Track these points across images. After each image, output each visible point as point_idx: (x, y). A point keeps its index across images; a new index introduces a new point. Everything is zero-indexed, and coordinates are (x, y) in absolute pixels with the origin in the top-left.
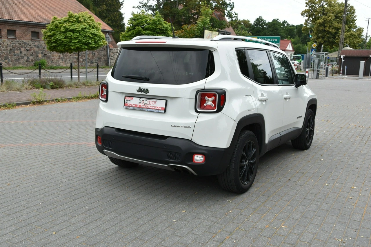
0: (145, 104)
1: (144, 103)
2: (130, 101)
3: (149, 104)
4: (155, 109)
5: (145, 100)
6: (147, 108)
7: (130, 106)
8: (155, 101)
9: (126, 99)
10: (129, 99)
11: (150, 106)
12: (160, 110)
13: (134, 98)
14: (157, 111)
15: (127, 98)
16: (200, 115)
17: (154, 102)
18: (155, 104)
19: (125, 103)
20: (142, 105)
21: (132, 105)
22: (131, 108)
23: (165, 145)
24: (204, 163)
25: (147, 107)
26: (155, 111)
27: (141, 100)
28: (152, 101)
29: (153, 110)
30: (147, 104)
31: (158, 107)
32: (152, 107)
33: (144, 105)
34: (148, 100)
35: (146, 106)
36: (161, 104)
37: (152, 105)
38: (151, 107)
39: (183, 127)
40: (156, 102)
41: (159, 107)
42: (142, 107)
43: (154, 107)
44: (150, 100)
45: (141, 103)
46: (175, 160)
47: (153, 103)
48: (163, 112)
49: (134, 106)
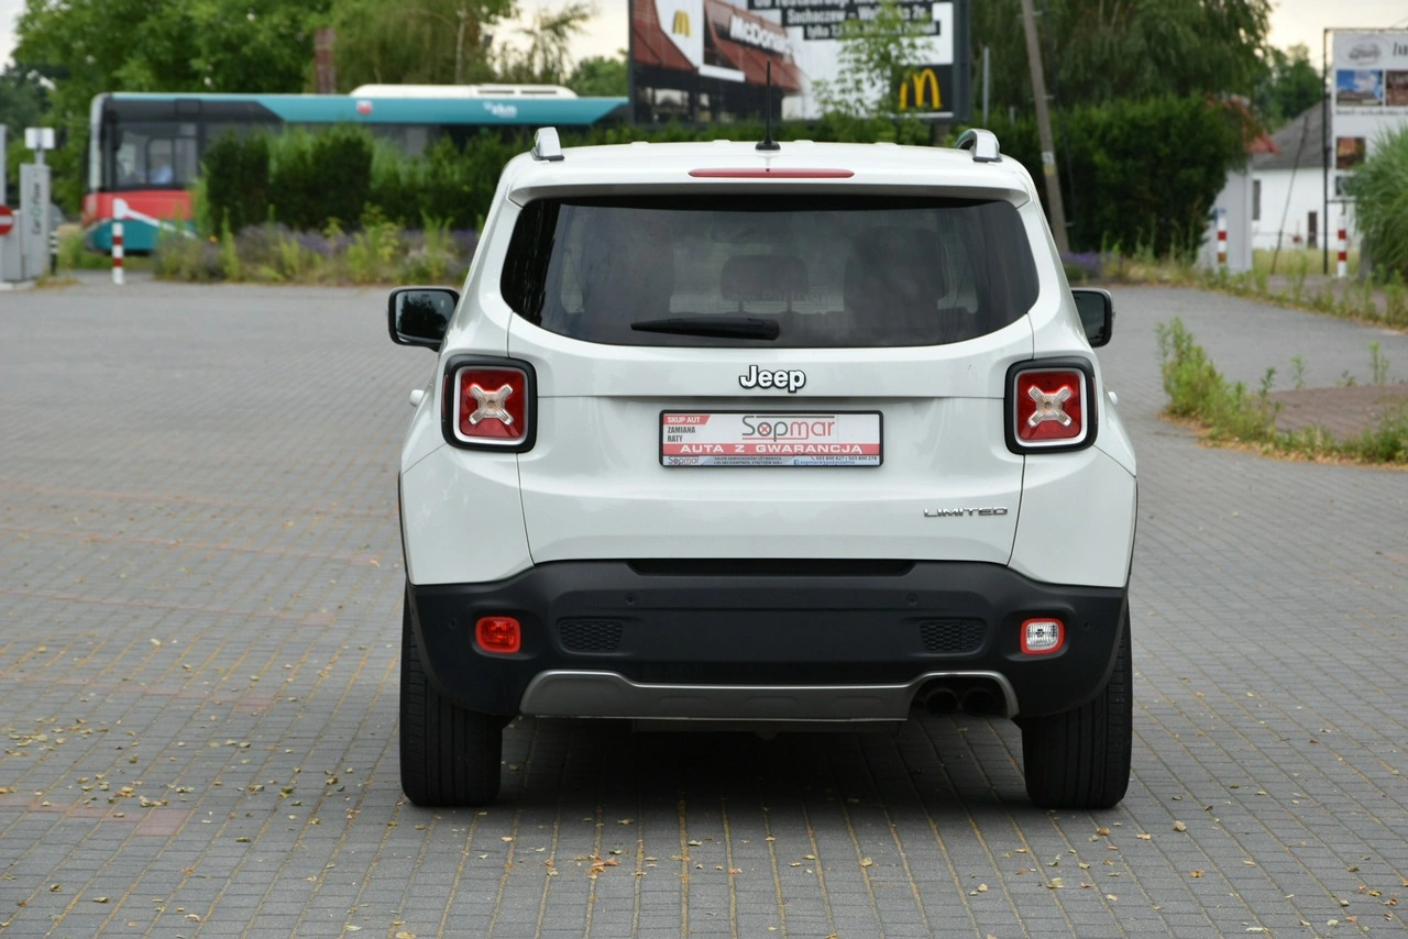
0: (775, 439)
1: (772, 435)
2: (693, 430)
3: (796, 434)
4: (830, 455)
5: (772, 421)
6: (794, 455)
7: (698, 455)
8: (826, 421)
9: (666, 428)
10: (685, 423)
11: (806, 446)
12: (856, 454)
13: (712, 415)
14: (846, 460)
15: (671, 419)
16: (1030, 459)
17: (823, 424)
18: (827, 430)
19: (665, 441)
20: (762, 445)
21: (708, 448)
22: (702, 460)
23: (912, 595)
24: (1063, 652)
25: (787, 449)
26: (834, 461)
27: (755, 421)
28: (810, 421)
29: (824, 461)
30: (788, 435)
31: (843, 446)
32: (815, 446)
33: (772, 441)
34: (789, 421)
35: (783, 445)
36: (857, 431)
37: (813, 439)
38: (811, 449)
39: (976, 514)
40: (830, 425)
41: (852, 446)
42: (764, 450)
43: (824, 445)
44: (799, 420)
45: (756, 435)
46: (961, 650)
47: (818, 428)
48: (877, 462)
49: (719, 449)
